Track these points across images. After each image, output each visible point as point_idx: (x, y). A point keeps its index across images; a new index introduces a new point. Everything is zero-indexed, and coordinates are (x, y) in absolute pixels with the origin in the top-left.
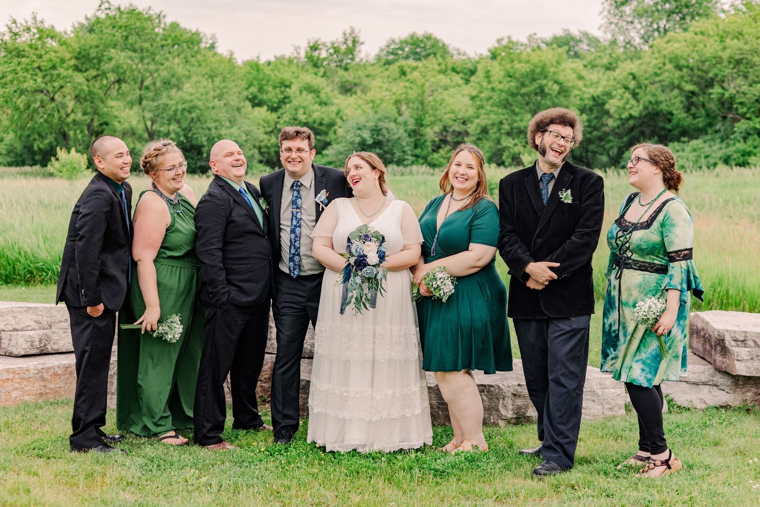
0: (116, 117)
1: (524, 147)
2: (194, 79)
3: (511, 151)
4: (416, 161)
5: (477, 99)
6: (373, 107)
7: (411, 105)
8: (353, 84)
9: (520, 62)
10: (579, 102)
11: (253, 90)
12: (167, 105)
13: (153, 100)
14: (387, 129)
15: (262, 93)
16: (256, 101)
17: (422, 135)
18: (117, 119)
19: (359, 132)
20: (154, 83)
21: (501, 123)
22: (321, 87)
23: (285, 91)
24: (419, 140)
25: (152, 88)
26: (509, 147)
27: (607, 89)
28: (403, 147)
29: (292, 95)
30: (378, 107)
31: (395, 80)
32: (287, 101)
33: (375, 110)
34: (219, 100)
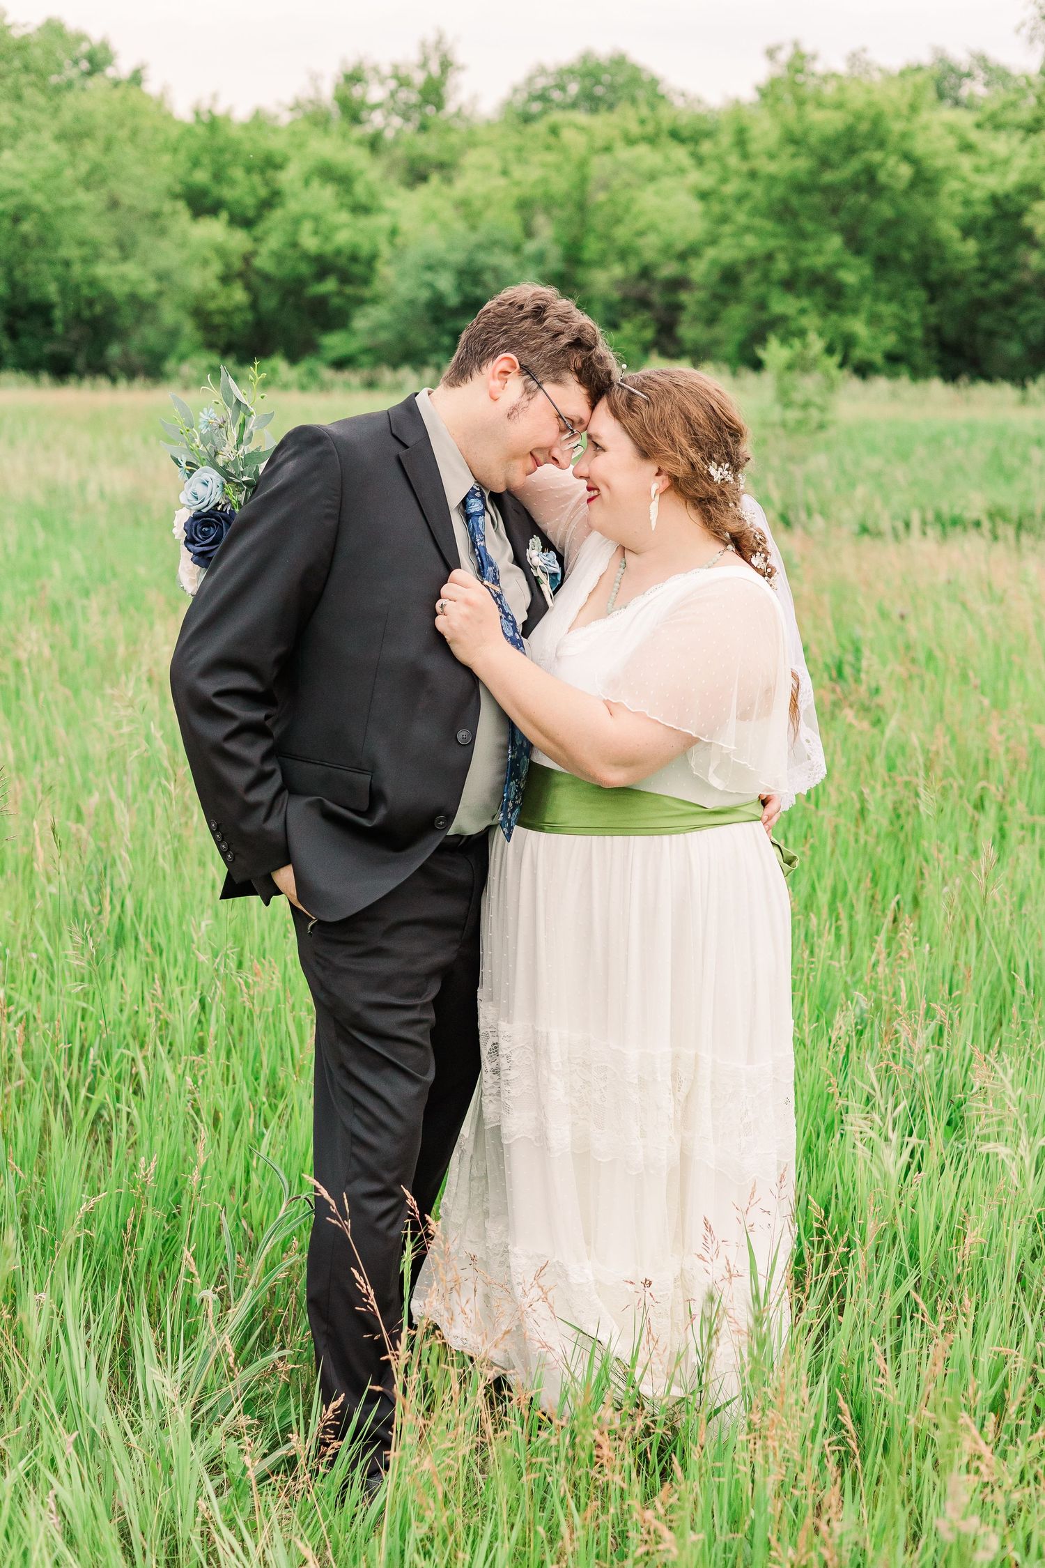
5: (715, 198)
6: (467, 217)
7: (557, 212)
8: (428, 164)
9: (820, 105)
11: (201, 177)
14: (495, 270)
15: (221, 184)
16: (205, 203)
19: (428, 276)
22: (356, 168)
23: (273, 178)
27: (1030, 178)
29: (286, 186)
30: (477, 215)
32: (275, 202)
33: (471, 222)
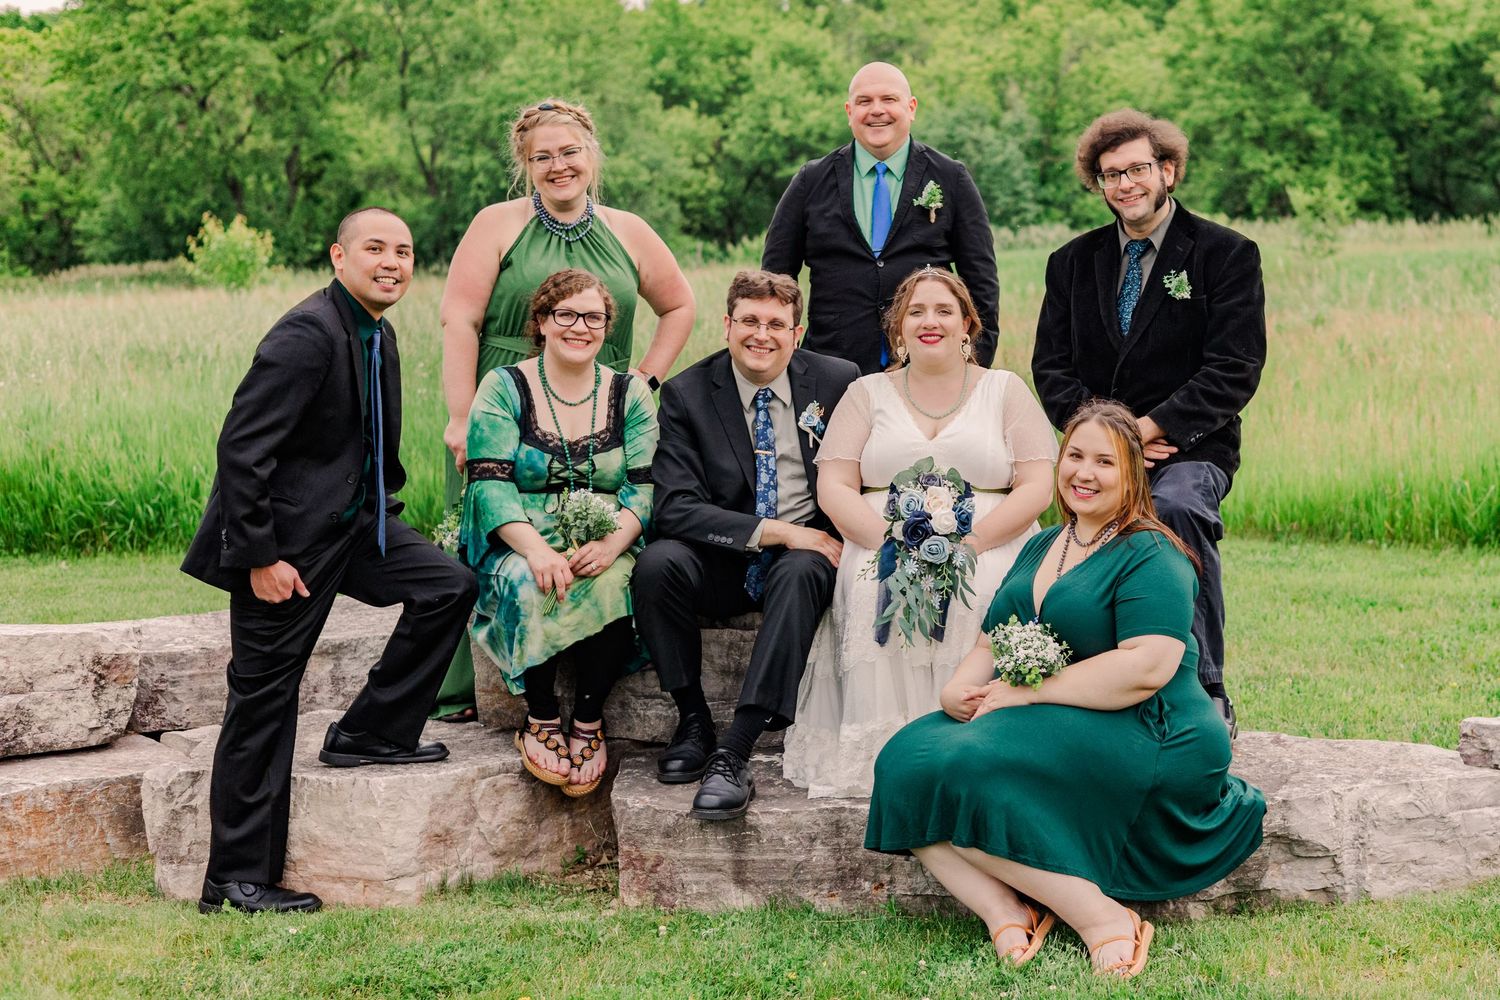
0: (351, 140)
1: (1297, 169)
2: (524, 44)
3: (1267, 179)
4: (1047, 213)
5: (1182, 64)
6: (941, 93)
7: (1029, 84)
8: (894, 42)
10: (1421, 62)
11: (667, 65)
12: (466, 108)
13: (432, 97)
14: (976, 142)
15: (687, 72)
16: (674, 92)
17: (1057, 154)
18: (354, 146)
20: (434, 58)
21: (1241, 116)
22: (820, 50)
23: (738, 64)
24: (1050, 164)
25: (430, 68)
26: (1262, 172)
27: (1486, 28)
28: (1015, 182)
29: (754, 72)
30: (952, 90)
31: (993, 27)
32: (742, 86)
33: (946, 98)
34: (584, 92)
